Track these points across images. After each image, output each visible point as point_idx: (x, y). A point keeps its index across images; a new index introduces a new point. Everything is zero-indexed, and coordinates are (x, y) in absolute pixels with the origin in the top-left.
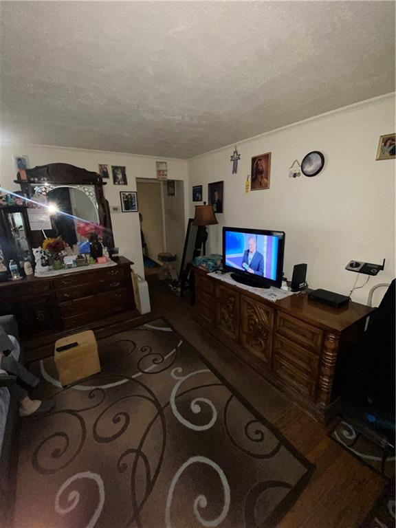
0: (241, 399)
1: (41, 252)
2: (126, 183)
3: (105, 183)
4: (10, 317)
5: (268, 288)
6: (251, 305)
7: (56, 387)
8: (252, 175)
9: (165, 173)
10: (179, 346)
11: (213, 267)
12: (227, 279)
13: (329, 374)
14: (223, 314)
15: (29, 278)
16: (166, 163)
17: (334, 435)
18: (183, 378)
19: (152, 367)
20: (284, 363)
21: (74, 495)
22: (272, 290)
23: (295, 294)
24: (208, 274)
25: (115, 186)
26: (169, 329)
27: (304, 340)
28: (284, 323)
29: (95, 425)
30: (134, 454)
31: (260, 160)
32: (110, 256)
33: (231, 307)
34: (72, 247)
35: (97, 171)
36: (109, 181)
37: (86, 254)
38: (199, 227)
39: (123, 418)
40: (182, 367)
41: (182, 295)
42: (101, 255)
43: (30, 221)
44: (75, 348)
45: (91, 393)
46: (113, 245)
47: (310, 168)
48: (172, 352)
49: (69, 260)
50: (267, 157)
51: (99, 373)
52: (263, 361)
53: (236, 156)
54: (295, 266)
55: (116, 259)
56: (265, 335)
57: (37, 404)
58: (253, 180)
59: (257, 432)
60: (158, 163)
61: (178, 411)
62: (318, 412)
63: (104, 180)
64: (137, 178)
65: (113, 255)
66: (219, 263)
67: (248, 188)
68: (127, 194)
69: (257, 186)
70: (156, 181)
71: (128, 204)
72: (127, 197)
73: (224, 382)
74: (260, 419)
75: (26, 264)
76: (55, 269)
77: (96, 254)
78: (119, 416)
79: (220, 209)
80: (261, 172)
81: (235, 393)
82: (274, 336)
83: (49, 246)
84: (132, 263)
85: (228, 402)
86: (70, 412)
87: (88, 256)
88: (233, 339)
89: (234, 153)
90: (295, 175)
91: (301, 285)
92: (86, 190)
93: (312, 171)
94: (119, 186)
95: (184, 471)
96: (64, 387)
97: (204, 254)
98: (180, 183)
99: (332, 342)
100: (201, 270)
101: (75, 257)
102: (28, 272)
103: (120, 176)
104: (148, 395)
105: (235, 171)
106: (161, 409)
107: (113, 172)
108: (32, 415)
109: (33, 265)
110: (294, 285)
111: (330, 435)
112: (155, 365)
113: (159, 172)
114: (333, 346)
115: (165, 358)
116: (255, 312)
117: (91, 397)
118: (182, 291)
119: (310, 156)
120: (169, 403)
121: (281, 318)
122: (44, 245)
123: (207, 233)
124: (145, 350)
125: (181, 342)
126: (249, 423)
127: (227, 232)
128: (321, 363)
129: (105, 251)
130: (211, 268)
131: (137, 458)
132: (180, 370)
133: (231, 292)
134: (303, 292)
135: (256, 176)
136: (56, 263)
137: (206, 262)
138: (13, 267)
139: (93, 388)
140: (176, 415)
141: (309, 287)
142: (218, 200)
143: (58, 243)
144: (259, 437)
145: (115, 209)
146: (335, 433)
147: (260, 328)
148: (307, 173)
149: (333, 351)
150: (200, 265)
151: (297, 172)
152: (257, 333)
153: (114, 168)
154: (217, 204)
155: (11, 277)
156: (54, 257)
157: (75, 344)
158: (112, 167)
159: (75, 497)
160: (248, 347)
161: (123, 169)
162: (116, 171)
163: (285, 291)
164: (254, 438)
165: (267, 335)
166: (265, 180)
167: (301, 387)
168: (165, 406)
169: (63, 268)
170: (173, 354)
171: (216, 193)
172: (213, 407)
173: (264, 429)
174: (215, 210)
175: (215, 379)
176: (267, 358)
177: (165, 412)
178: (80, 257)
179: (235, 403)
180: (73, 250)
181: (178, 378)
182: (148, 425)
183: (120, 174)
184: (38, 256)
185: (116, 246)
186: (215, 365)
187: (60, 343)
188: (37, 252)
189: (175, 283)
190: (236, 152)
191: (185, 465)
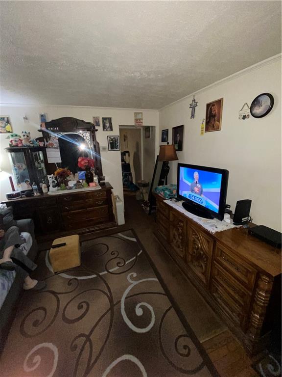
0: (179, 312)
1: (52, 178)
2: (112, 130)
3: (97, 130)
4: (29, 220)
5: (212, 218)
6: (195, 232)
7: (50, 272)
8: (206, 120)
9: (141, 121)
10: (138, 255)
11: (169, 195)
12: (179, 207)
13: (260, 312)
14: (174, 235)
15: (44, 195)
16: (141, 113)
17: (259, 367)
18: (135, 283)
19: (115, 269)
20: (220, 288)
21: (38, 359)
22: (215, 221)
23: (236, 228)
24: (164, 201)
25: (104, 132)
26: (134, 240)
27: (238, 274)
28: (221, 253)
29: (66, 307)
30: (84, 338)
31: (214, 105)
32: (99, 182)
33: (181, 230)
34: (74, 175)
35: (92, 121)
36: (100, 128)
37: (83, 180)
38: (164, 162)
39: (85, 306)
40: (136, 272)
41: (150, 213)
42: (92, 181)
43: (48, 157)
44: (63, 247)
45: (70, 281)
46: (102, 174)
47: (258, 110)
48: (133, 259)
49: (71, 184)
50: (219, 102)
51: (79, 267)
52: (203, 282)
53: (194, 103)
54: (238, 202)
55: (103, 185)
56: (205, 260)
57: (35, 282)
58: (207, 123)
59: (185, 347)
60: (136, 114)
61: (125, 311)
62: (246, 342)
63: (97, 128)
64: (120, 126)
65: (101, 182)
66: (175, 192)
67: (203, 130)
68: (112, 137)
69: (210, 128)
70: (134, 128)
71: (113, 145)
72: (112, 139)
73: (167, 293)
74: (191, 335)
75: (43, 186)
76: (62, 190)
77: (89, 180)
78: (82, 304)
79: (180, 148)
80: (214, 116)
81: (174, 304)
82: (212, 263)
83: (58, 174)
84: (113, 188)
85: (167, 311)
86: (53, 293)
87: (84, 181)
88: (181, 257)
89: (193, 101)
90: (244, 118)
91: (244, 219)
92: (84, 135)
93: (260, 114)
94: (107, 132)
95: (116, 365)
96: (55, 273)
97: (166, 184)
98: (153, 127)
99: (265, 284)
100: (160, 196)
101: (75, 182)
102: (45, 190)
103: (108, 125)
104: (107, 291)
105: (193, 116)
106: (113, 305)
107: (103, 121)
108: (30, 290)
109: (48, 186)
110: (236, 219)
111: (254, 366)
112: (117, 268)
113: (136, 120)
114: (266, 288)
115: (126, 263)
116: (198, 238)
117: (69, 284)
118: (150, 210)
119: (259, 98)
120: (120, 301)
121: (218, 249)
122: (56, 173)
123: (169, 167)
124: (114, 254)
125: (141, 251)
126: (180, 336)
127: (181, 168)
128: (253, 300)
129: (95, 178)
130: (167, 196)
131: (85, 343)
132: (135, 275)
133: (180, 218)
134: (245, 227)
135: (210, 120)
136: (63, 185)
137: (164, 191)
138: (35, 187)
139: (73, 277)
140: (122, 314)
141: (253, 222)
142: (179, 141)
143: (64, 172)
144: (185, 352)
145: (104, 149)
146: (260, 365)
147: (202, 253)
148: (256, 115)
149: (266, 292)
150: (159, 193)
151: (247, 114)
152: (199, 257)
153: (104, 119)
154: (179, 145)
155: (33, 194)
156: (62, 181)
157: (64, 244)
158: (103, 118)
159: (38, 361)
160: (192, 266)
161: (110, 119)
162: (105, 121)
163: (227, 224)
164: (181, 352)
165: (207, 260)
166: (217, 122)
167: (234, 316)
168: (117, 304)
169: (66, 189)
170: (133, 260)
171: (178, 135)
172: (153, 313)
173: (192, 346)
174: (177, 148)
175: (160, 289)
176: (206, 279)
177: (115, 308)
178: (78, 182)
179: (172, 313)
180: (74, 177)
181: (131, 282)
182: (100, 317)
183: (107, 123)
184: (50, 180)
185: (104, 175)
186: (163, 276)
187: (56, 242)
188: (50, 178)
189: (146, 204)
190: (194, 100)
191: (119, 360)
